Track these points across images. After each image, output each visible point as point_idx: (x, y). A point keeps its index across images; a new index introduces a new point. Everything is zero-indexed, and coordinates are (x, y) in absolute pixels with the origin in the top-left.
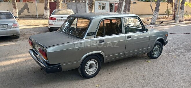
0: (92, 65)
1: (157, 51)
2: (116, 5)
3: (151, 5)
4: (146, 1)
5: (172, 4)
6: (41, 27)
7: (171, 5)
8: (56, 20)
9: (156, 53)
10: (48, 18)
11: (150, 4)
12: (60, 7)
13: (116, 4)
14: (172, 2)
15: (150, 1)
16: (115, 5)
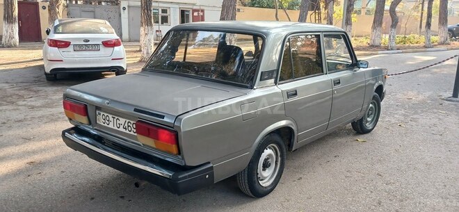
0: (268, 159)
1: (371, 114)
2: (196, 14)
3: (277, 14)
4: (262, 7)
5: (319, 14)
6: (12, 70)
7: (317, 16)
8: (71, 48)
9: (369, 119)
10: (15, 46)
11: (275, 12)
12: (61, 14)
13: (194, 11)
14: (319, 9)
15: (274, 7)
16: (193, 14)
